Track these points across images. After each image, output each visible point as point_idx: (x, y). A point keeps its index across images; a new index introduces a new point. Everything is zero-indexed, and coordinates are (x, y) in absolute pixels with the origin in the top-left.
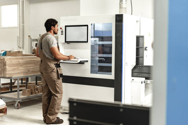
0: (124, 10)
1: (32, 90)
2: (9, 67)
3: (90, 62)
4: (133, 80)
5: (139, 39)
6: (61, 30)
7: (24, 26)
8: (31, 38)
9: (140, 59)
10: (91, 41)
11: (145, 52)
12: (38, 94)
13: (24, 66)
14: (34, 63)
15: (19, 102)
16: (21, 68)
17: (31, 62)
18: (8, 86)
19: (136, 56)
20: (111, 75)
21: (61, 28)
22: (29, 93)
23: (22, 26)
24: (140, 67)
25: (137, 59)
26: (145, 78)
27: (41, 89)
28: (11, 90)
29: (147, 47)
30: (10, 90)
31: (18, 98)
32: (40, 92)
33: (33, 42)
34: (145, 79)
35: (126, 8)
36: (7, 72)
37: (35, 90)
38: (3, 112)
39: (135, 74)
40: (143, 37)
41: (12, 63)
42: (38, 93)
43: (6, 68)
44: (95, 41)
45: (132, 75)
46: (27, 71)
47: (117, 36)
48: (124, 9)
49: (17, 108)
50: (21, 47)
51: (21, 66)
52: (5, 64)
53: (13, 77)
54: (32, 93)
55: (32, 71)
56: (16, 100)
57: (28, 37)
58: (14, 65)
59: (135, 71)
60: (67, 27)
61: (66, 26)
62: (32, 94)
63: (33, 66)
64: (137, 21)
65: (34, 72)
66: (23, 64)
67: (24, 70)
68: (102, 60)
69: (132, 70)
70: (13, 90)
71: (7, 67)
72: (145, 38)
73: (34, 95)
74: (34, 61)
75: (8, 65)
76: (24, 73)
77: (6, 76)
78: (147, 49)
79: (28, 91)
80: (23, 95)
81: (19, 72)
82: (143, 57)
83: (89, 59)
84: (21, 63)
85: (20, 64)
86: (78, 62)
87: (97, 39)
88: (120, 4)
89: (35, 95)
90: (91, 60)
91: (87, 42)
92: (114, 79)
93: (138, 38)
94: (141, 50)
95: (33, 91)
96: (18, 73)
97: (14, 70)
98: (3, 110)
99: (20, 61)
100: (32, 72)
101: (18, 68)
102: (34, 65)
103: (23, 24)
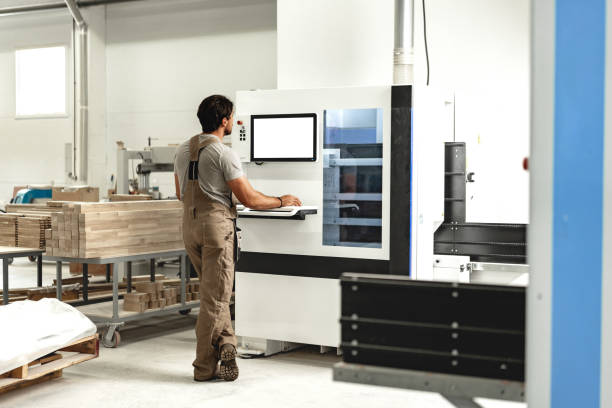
0: (406, 70)
1: (149, 295)
2: (92, 230)
3: (320, 213)
4: (438, 261)
5: (452, 153)
6: (240, 127)
7: (86, 111)
8: (124, 149)
9: (456, 206)
10: (324, 156)
11: (468, 185)
12: (166, 307)
13: (130, 226)
14: (157, 220)
15: (117, 330)
16: (125, 234)
17: (146, 217)
18: (76, 285)
19: (446, 197)
20: (380, 247)
21: (239, 123)
22: (143, 304)
23: (82, 110)
24: (454, 226)
25: (448, 206)
26: (468, 258)
27: (174, 295)
28: (85, 297)
29: (472, 174)
30: (81, 299)
31: (115, 318)
32: (170, 302)
33: (130, 161)
34: (471, 260)
35: (411, 65)
36: (88, 245)
37: (157, 295)
38: (89, 349)
39: (443, 246)
40: (462, 145)
41: (101, 218)
42: (167, 305)
43: (84, 234)
44: (331, 156)
45: (435, 250)
46: (138, 242)
47: (396, 142)
48: (406, 68)
49: (112, 345)
50: (78, 174)
51: (122, 227)
52: (81, 223)
53: (103, 257)
54: (150, 305)
55: (149, 241)
56: (108, 324)
57: (116, 146)
58: (105, 225)
59: (442, 238)
60: (255, 120)
61: (253, 117)
62: (150, 307)
63: (153, 228)
64: (447, 103)
65: (157, 244)
66: (127, 221)
67: (130, 238)
68: (351, 208)
69: (435, 234)
70: (89, 298)
71: (88, 230)
72: (468, 148)
73: (154, 310)
74: (156, 213)
75: (90, 225)
76: (131, 247)
77: (84, 255)
78: (473, 178)
79: (141, 297)
80: (125, 309)
81: (117, 243)
82: (463, 201)
83: (319, 207)
84: (123, 219)
85: (119, 221)
86: (293, 213)
87: (337, 152)
88: (395, 55)
89: (157, 309)
90: (325, 209)
91: (314, 159)
92: (388, 259)
93: (449, 148)
94: (457, 181)
95: (154, 299)
96: (116, 247)
97: (105, 237)
98: (90, 346)
99: (121, 213)
100: (152, 243)
101: (116, 233)
102: (154, 225)
103: (84, 107)
